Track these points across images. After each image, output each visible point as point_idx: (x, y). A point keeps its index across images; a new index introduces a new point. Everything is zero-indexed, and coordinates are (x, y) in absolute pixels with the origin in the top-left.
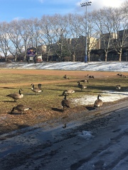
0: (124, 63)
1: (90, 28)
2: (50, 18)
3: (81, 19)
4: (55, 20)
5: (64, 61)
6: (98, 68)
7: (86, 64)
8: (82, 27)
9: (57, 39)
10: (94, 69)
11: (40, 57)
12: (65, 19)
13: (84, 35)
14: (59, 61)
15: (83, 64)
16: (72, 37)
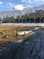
0: (23, 24)
1: (15, 14)
2: (4, 11)
3: (12, 12)
4: (5, 12)
5: (8, 23)
6: (17, 25)
7: (14, 24)
8: (13, 14)
9: (6, 17)
10: (16, 25)
11: (1, 22)
12: (8, 12)
13: (13, 16)
14: (7, 23)
15: (13, 24)
16: (10, 17)
